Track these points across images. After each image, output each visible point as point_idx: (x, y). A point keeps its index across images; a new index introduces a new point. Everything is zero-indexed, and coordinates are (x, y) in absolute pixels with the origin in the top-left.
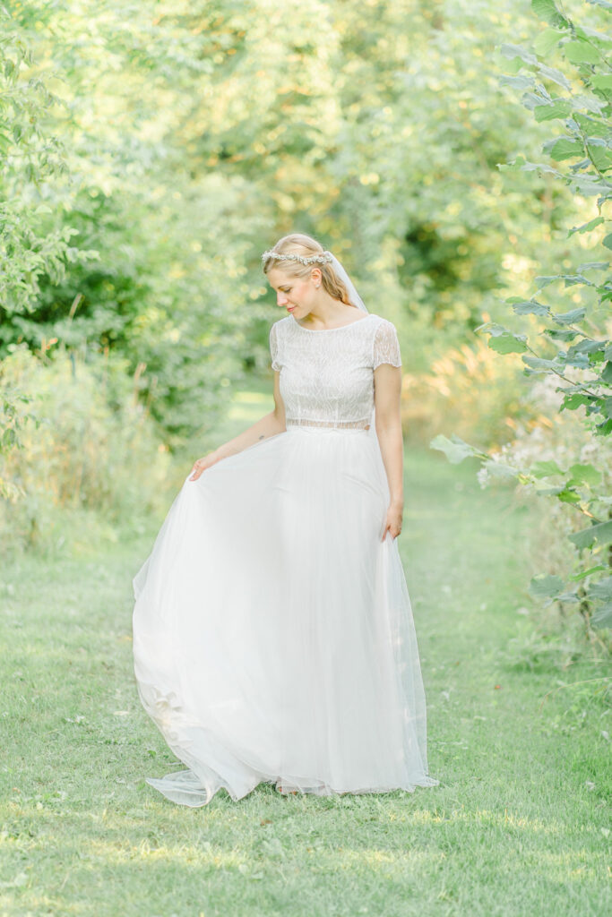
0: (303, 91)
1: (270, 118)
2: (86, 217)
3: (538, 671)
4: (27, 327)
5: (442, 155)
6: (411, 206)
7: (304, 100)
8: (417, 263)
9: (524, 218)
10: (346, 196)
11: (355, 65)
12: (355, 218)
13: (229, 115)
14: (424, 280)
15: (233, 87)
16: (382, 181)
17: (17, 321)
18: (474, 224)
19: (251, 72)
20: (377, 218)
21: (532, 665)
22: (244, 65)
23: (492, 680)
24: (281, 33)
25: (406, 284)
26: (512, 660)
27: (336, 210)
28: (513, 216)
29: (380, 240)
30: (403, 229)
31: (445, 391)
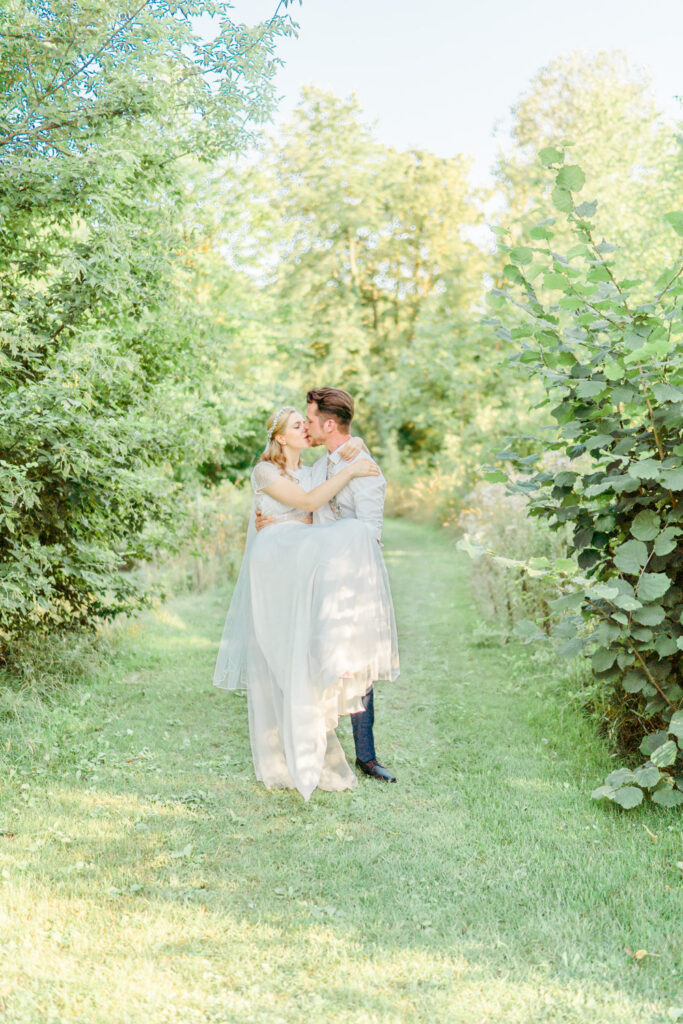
0: (354, 369)
1: (341, 381)
2: (259, 421)
3: (489, 646)
4: (233, 471)
5: (416, 392)
6: (403, 415)
7: (355, 373)
8: (404, 441)
9: (452, 419)
10: (372, 413)
11: (375, 359)
12: (377, 422)
13: (323, 380)
14: (408, 447)
15: (325, 368)
16: (390, 405)
17: (229, 469)
18: (430, 422)
19: (333, 361)
20: (388, 421)
21: (486, 643)
22: (329, 358)
23: (466, 654)
24: (344, 345)
25: (401, 448)
26: (476, 641)
27: (369, 420)
28: (448, 419)
29: (390, 431)
30: (399, 425)
31: (420, 495)
